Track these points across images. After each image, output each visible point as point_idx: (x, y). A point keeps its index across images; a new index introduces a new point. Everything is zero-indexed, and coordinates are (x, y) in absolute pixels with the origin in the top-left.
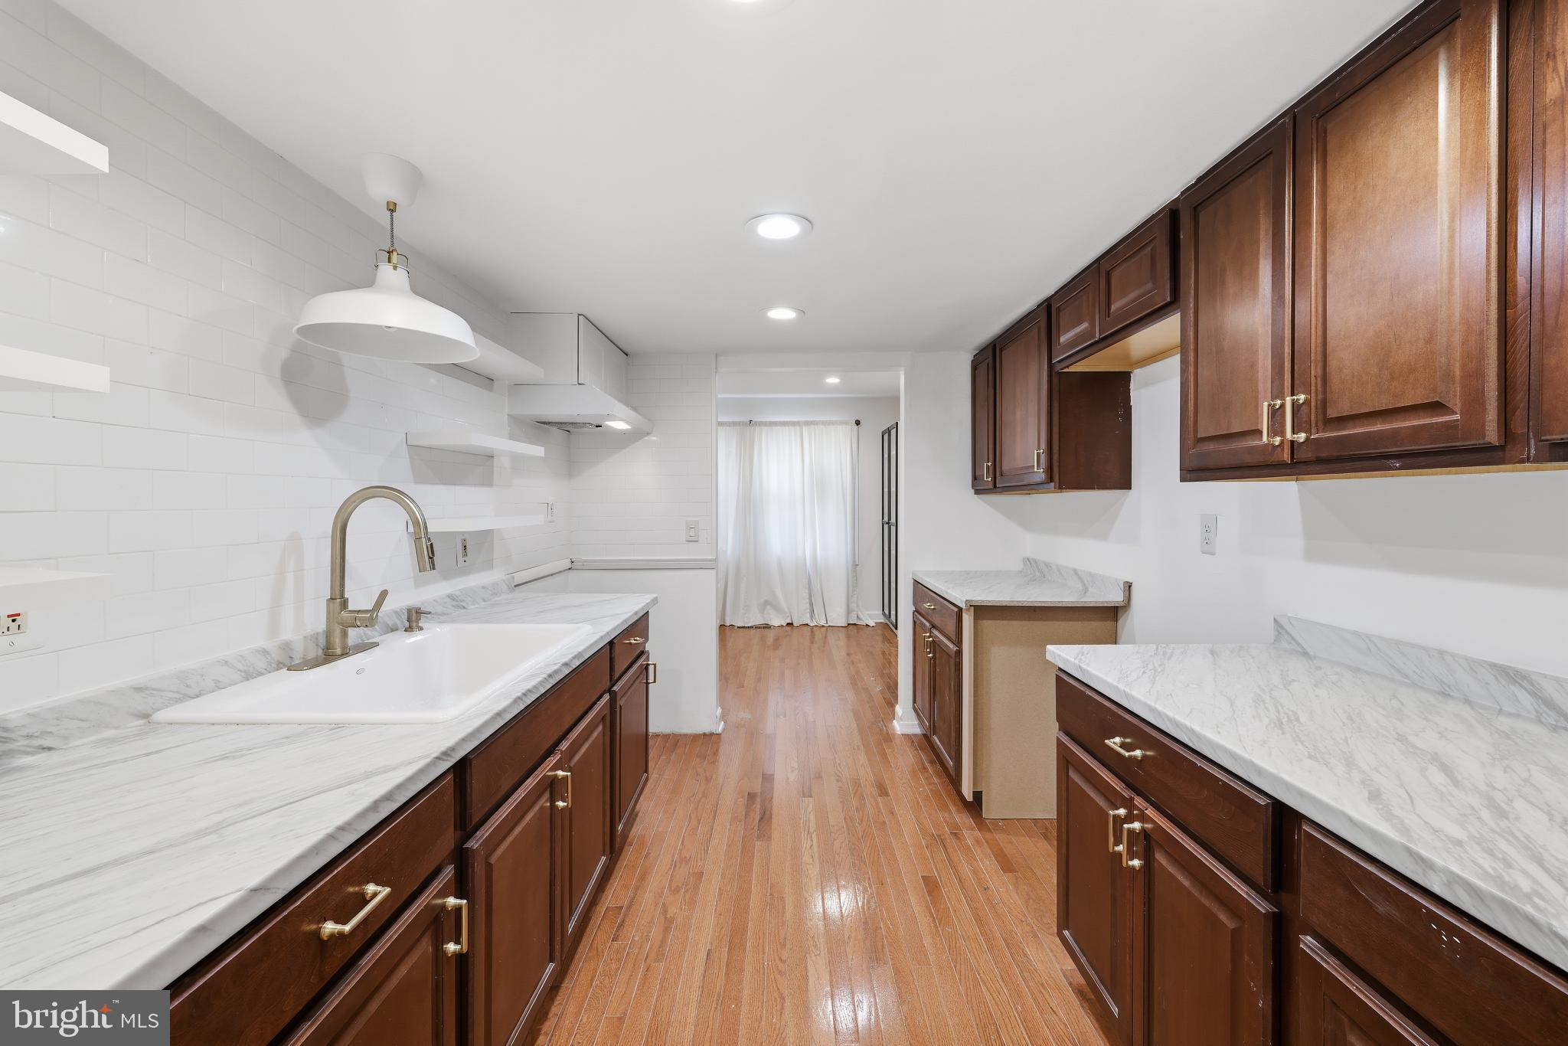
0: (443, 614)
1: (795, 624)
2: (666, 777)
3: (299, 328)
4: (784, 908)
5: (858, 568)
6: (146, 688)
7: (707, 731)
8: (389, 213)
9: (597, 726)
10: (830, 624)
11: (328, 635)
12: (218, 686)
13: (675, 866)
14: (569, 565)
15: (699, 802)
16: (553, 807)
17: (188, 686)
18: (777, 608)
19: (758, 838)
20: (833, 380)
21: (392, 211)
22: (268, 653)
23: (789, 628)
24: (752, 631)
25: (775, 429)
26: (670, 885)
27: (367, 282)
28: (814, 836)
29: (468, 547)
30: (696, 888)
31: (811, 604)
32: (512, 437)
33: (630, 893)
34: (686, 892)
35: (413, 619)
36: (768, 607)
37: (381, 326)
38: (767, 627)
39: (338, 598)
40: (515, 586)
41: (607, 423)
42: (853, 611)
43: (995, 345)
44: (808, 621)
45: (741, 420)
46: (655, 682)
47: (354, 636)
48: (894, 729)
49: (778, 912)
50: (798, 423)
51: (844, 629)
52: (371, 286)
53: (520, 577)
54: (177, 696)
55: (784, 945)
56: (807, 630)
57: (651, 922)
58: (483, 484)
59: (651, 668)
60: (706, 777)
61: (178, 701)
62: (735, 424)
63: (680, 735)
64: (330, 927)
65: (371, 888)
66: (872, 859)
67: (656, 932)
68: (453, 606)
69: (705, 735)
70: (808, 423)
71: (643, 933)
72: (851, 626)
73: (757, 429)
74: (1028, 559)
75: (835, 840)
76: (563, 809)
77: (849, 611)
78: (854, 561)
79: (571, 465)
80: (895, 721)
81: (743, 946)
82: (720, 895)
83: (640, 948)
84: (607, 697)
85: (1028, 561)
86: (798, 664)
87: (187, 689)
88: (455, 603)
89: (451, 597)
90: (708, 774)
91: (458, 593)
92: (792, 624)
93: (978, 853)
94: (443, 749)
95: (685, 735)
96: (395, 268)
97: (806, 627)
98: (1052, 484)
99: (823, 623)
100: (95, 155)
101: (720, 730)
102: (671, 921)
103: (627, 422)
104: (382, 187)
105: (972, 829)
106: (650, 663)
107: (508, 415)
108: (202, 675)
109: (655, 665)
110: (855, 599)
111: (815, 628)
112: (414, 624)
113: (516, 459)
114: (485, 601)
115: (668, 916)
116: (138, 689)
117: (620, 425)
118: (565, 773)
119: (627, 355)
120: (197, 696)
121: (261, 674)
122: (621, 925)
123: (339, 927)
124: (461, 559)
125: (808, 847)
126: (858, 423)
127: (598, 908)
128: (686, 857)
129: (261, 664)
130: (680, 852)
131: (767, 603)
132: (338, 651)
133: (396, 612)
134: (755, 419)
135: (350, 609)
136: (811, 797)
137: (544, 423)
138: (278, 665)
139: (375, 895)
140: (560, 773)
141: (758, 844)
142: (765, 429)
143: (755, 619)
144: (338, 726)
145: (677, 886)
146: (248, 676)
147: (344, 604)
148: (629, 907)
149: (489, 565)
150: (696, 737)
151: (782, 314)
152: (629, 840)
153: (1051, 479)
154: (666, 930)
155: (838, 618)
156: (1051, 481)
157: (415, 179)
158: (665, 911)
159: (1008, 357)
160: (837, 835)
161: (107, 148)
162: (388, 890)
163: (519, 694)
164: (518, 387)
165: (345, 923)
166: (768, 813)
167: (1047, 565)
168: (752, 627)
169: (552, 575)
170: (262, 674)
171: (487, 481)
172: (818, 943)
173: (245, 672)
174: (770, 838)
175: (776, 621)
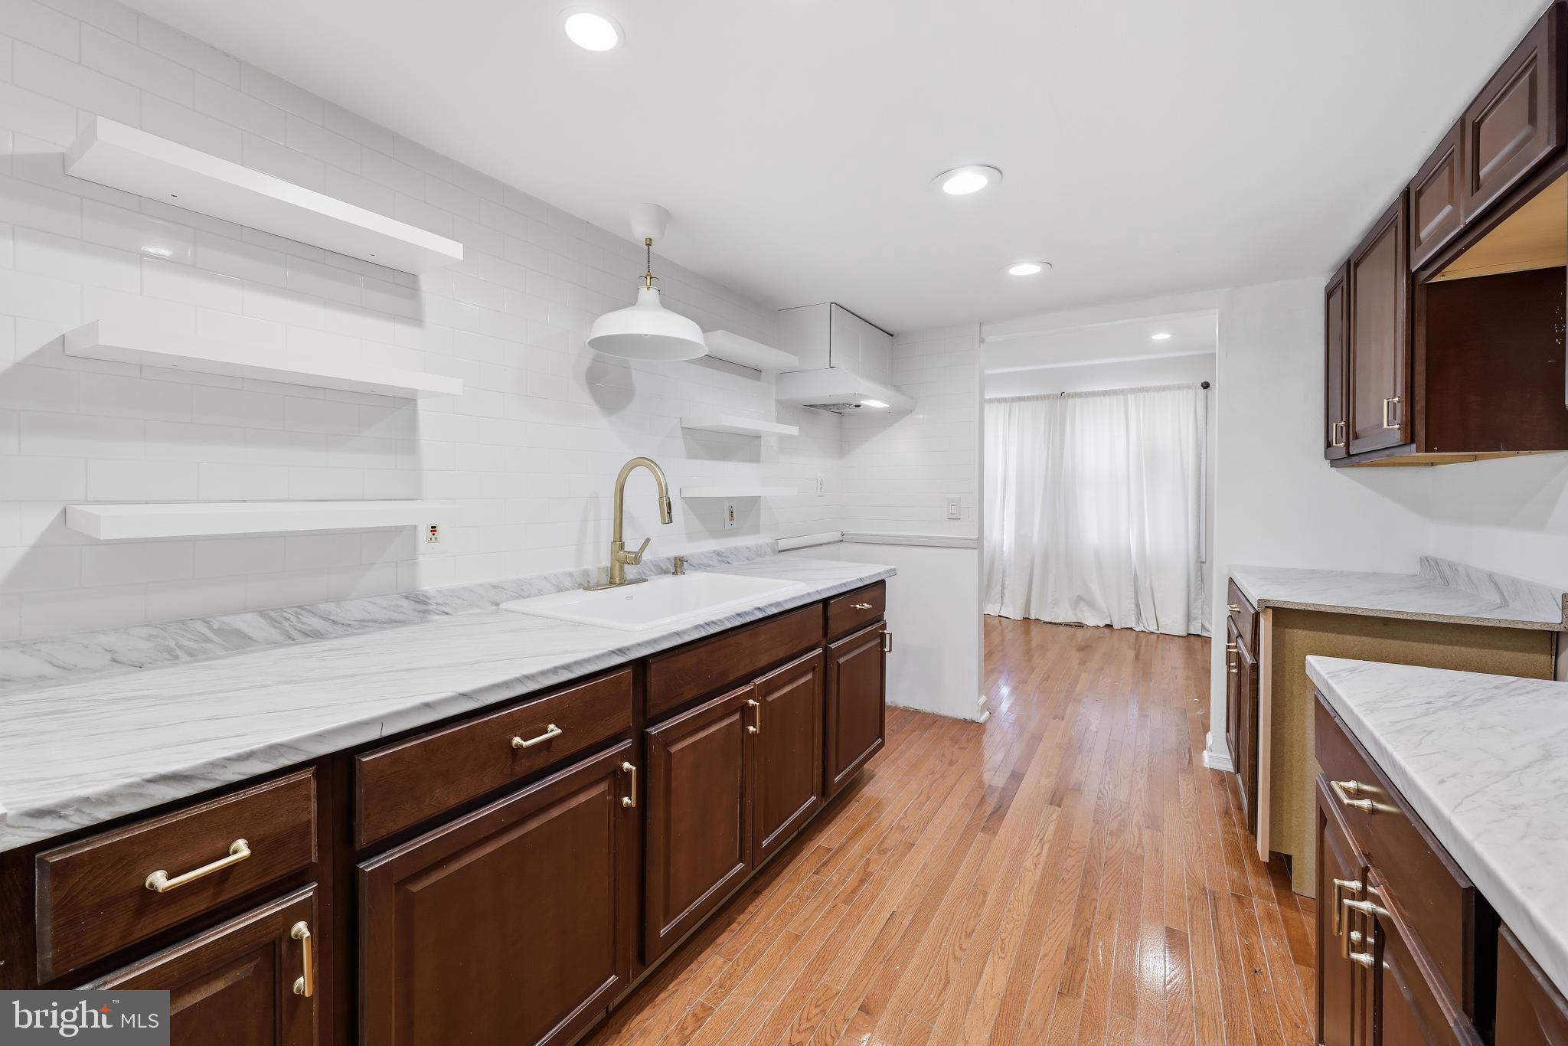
0: (709, 566)
1: (1115, 627)
2: (912, 751)
3: (590, 341)
4: (984, 902)
5: (1204, 566)
6: (498, 587)
7: (968, 717)
8: (646, 247)
9: (805, 674)
10: (1162, 631)
11: (612, 569)
12: (540, 593)
13: (892, 829)
14: (840, 538)
15: (935, 781)
16: (744, 730)
17: (523, 590)
18: (1091, 605)
19: (983, 830)
20: (1161, 337)
21: (649, 245)
22: (573, 575)
23: (1106, 630)
24: (1061, 628)
25: (1091, 399)
26: (880, 846)
27: (631, 301)
28: (1046, 847)
29: (735, 514)
30: (903, 855)
31: (1137, 604)
32: (779, 421)
33: (843, 840)
34: (893, 855)
35: (679, 565)
36: (1082, 604)
37: (641, 335)
38: (1080, 625)
39: (619, 543)
40: (779, 551)
41: (862, 402)
42: (1195, 619)
43: (1350, 261)
44: (1133, 625)
45: (1051, 393)
46: (890, 651)
47: (631, 571)
48: (1201, 759)
49: (976, 905)
50: (1116, 392)
51: (1184, 639)
52: (635, 304)
53: (783, 544)
54: (517, 595)
55: (969, 936)
56: (1131, 636)
57: (851, 870)
58: (750, 461)
59: (888, 636)
60: (951, 760)
61: (517, 598)
62: (1043, 398)
63: (940, 716)
64: (517, 740)
65: (552, 726)
66: (1107, 889)
67: (853, 879)
68: (719, 561)
69: (965, 720)
70: (1134, 391)
71: (840, 877)
72: (1192, 638)
73: (1070, 401)
74: (1426, 558)
75: (1070, 856)
76: (754, 733)
77: (1189, 618)
78: (1199, 556)
79: (842, 445)
80: (1205, 752)
81: (927, 921)
82: (923, 869)
83: (834, 888)
84: (819, 651)
85: (1426, 561)
86: (1103, 669)
87: (522, 592)
88: (721, 559)
89: (717, 553)
90: (954, 758)
91: (723, 550)
92: (1112, 626)
93: (1263, 928)
94: (619, 646)
95: (944, 717)
96: (648, 289)
97: (1129, 631)
98: (1414, 446)
99: (1153, 628)
100: (454, 249)
101: (982, 719)
102: (870, 875)
103: (886, 402)
104: (641, 230)
105: (1268, 898)
106: (885, 632)
107: (776, 401)
108: (531, 584)
109: (891, 635)
110: (1199, 603)
111: (1142, 635)
112: (679, 570)
113: (782, 438)
114: (748, 559)
115: (868, 870)
116: (494, 587)
117: (875, 404)
118: (755, 703)
119: (892, 336)
120: (528, 597)
121: (567, 590)
122: (825, 864)
123: (521, 742)
124: (728, 523)
125: (1035, 854)
126: (1206, 386)
127: (812, 843)
128: (904, 826)
129: (568, 583)
130: (900, 821)
131: (1080, 599)
132: (617, 581)
133: (668, 559)
134: (1069, 390)
135: (625, 550)
136: (1059, 806)
137: (810, 406)
138: (579, 585)
139: (552, 731)
140: (751, 702)
141: (980, 835)
142: (1078, 401)
143: (1065, 615)
144: (580, 624)
145: (886, 848)
146: (559, 590)
147: (622, 547)
148: (837, 852)
149: (756, 530)
150: (956, 722)
151: (1025, 269)
152: (858, 796)
153: (1410, 438)
154: (862, 881)
155: (1173, 623)
156: (1412, 441)
157: (664, 217)
158: (868, 863)
159: (1363, 274)
160: (1074, 853)
161: (461, 245)
162: (560, 731)
163: (702, 623)
164: (783, 375)
165: (525, 740)
166: (1003, 809)
167: (1452, 566)
168: (1060, 624)
169: (821, 545)
170: (569, 590)
171: (755, 457)
172: (1007, 948)
173: (557, 586)
174: (995, 833)
175: (1091, 620)
